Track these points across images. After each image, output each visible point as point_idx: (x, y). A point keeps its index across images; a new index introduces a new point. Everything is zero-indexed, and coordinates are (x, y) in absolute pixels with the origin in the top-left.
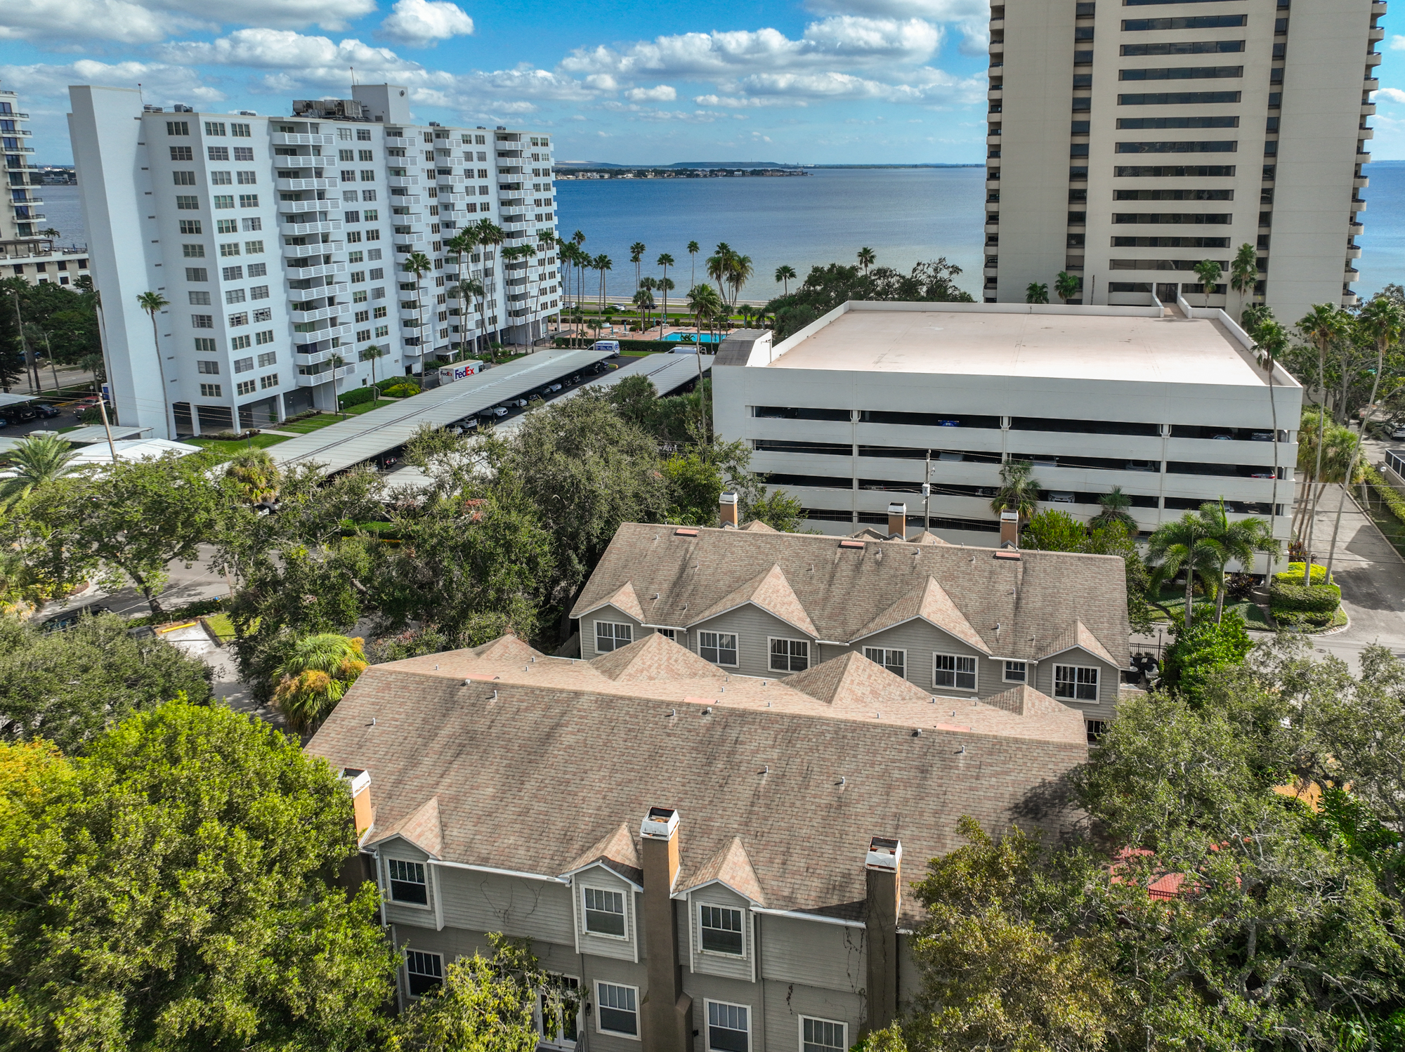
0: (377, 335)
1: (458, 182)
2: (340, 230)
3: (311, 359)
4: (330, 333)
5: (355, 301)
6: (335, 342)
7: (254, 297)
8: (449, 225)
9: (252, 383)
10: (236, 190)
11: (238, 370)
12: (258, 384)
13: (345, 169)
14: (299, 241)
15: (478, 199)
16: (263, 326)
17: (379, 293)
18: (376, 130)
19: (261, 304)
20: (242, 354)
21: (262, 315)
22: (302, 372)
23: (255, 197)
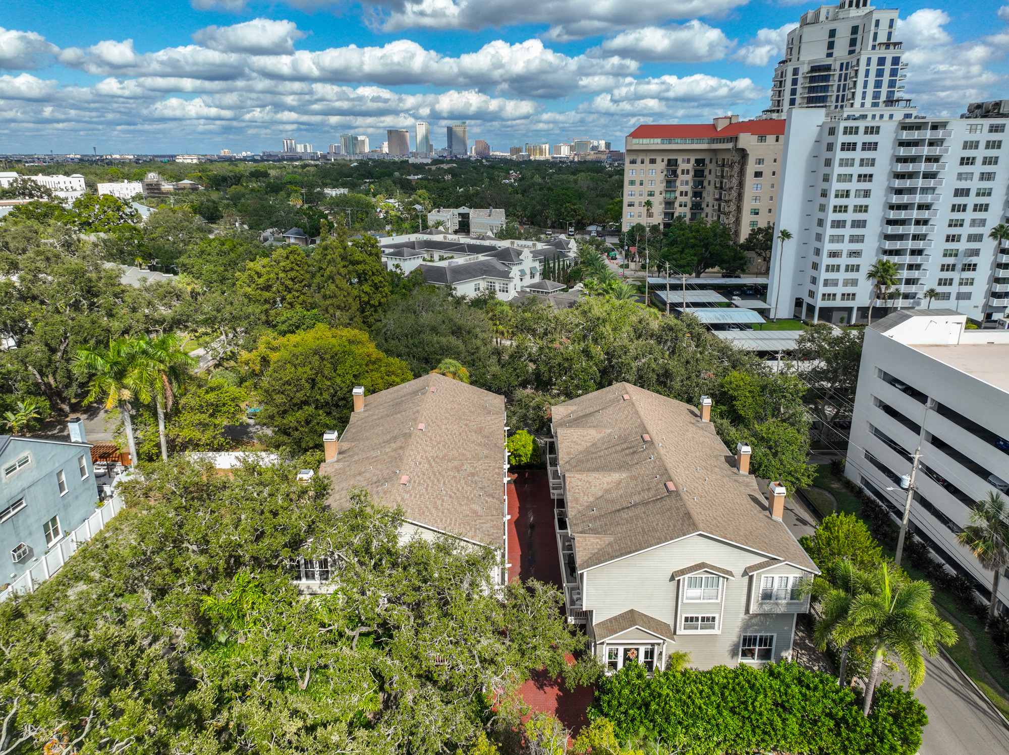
0: (961, 284)
2: (944, 202)
4: (908, 274)
5: (945, 255)
6: (910, 282)
7: (851, 241)
10: (856, 170)
11: (826, 285)
12: (839, 297)
13: (966, 156)
16: (853, 261)
17: (974, 253)
19: (855, 246)
20: (831, 276)
21: (855, 254)
23: (871, 176)
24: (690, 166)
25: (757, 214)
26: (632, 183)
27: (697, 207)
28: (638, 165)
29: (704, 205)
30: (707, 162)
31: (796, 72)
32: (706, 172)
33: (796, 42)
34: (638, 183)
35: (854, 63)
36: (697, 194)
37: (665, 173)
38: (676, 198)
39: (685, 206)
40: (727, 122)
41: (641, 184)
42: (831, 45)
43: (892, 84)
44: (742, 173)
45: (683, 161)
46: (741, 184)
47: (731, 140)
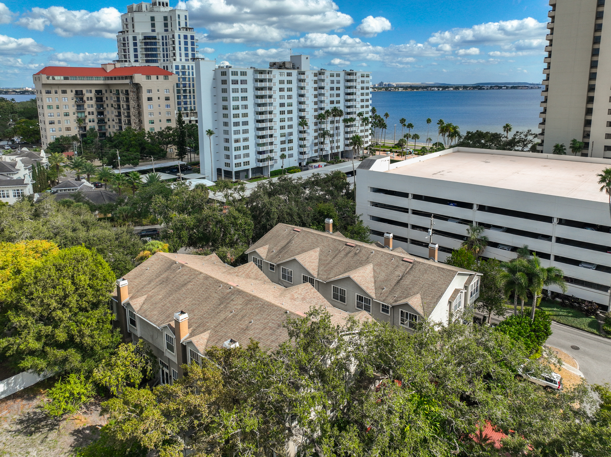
0: (289, 150)
1: (327, 92)
2: (277, 110)
3: (261, 157)
4: (269, 148)
5: (281, 136)
6: (271, 151)
7: (243, 133)
8: (321, 109)
9: (240, 163)
10: (240, 95)
11: (236, 158)
12: (242, 164)
13: (281, 87)
14: (261, 113)
15: (335, 99)
16: (246, 144)
17: (291, 134)
18: (294, 72)
19: (245, 136)
20: (237, 153)
21: (246, 140)
22: (258, 161)
23: (247, 97)
24: (92, 95)
25: (153, 123)
26: (50, 107)
27: (101, 121)
28: (53, 95)
29: (106, 120)
30: (104, 92)
31: (134, 38)
32: (104, 99)
33: (129, 21)
34: (55, 107)
35: (171, 36)
36: (101, 113)
37: (75, 100)
38: (86, 117)
39: (93, 121)
40: (112, 67)
41: (58, 108)
42: (153, 25)
43: (193, 50)
44: (138, 98)
45: (87, 91)
47: (126, 78)
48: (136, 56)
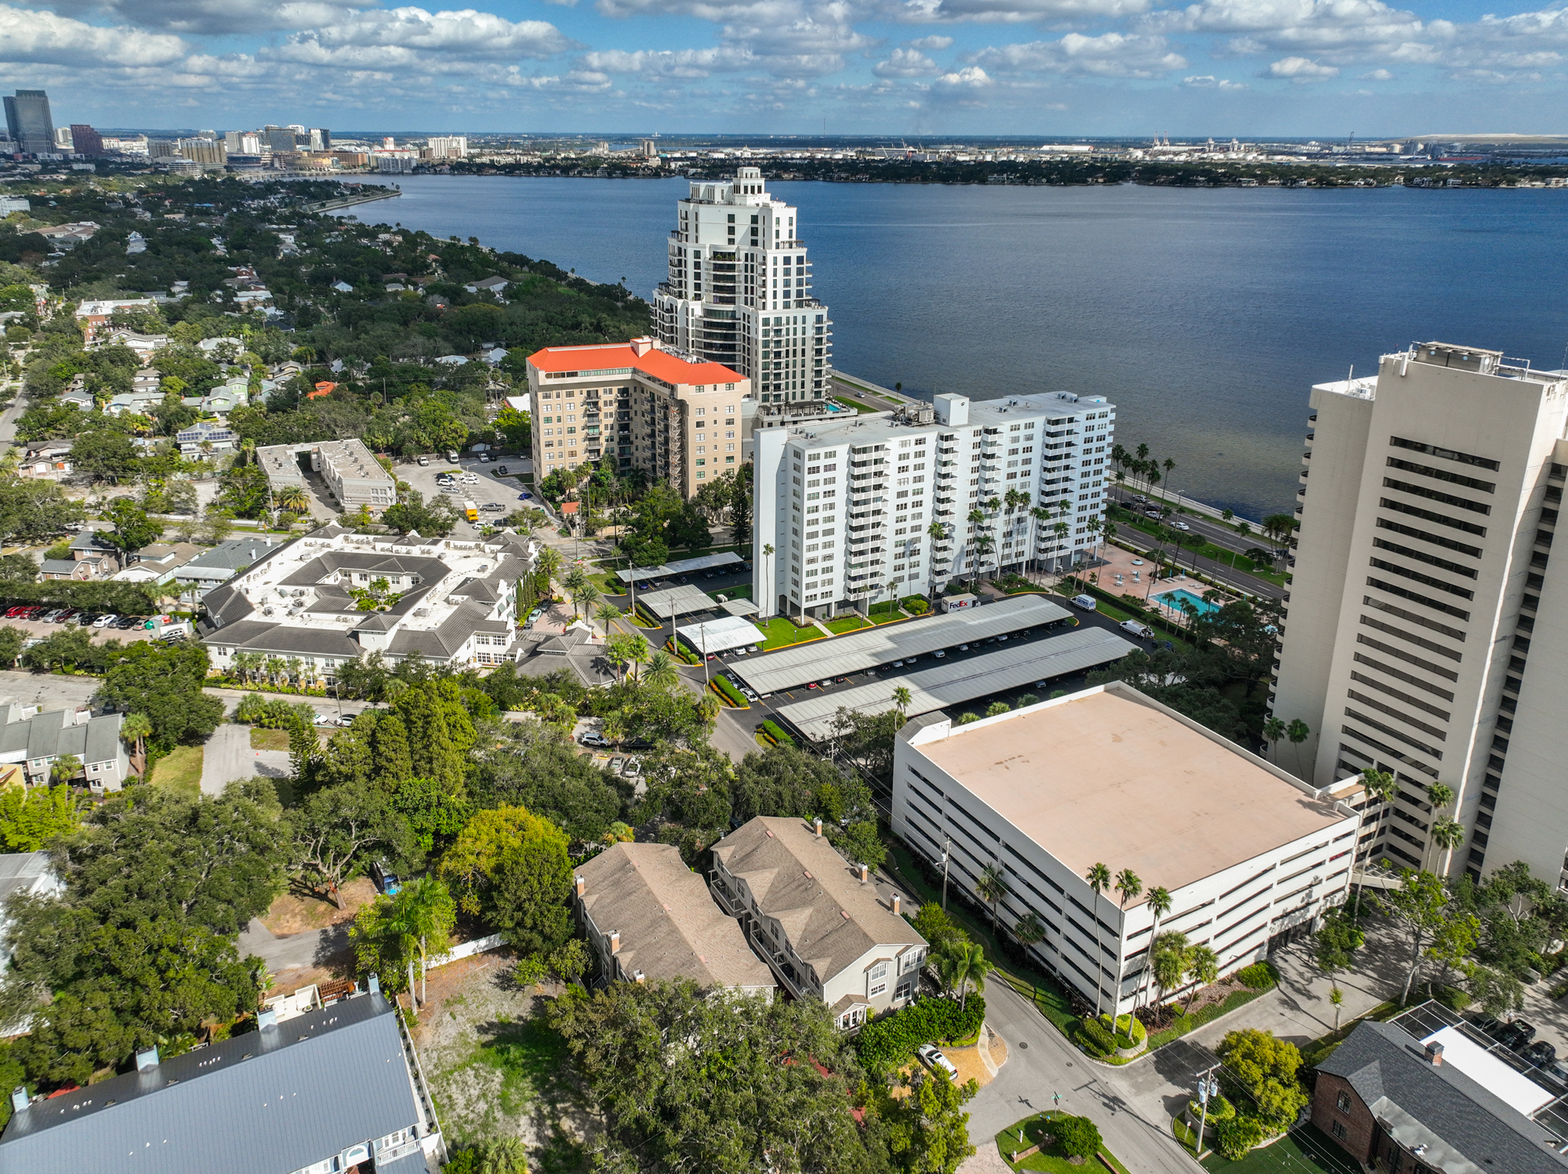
0: (910, 567)
1: (1001, 461)
2: (891, 505)
3: (854, 585)
4: (871, 569)
5: (896, 547)
6: (874, 574)
7: (824, 548)
8: (986, 492)
9: (816, 595)
10: (822, 489)
11: (808, 587)
12: (820, 596)
13: (902, 466)
14: (859, 516)
15: (1020, 469)
16: (827, 564)
17: (916, 541)
18: (932, 436)
19: (827, 552)
21: (828, 558)
22: (849, 591)
23: (833, 492)
24: (613, 397)
25: (703, 464)
26: (548, 420)
27: (625, 440)
28: (552, 401)
29: (633, 438)
30: (632, 391)
31: (697, 254)
32: (631, 403)
33: (690, 217)
34: (555, 419)
35: (760, 260)
36: (624, 427)
37: (585, 406)
38: (600, 433)
39: (612, 440)
40: (648, 348)
41: (559, 420)
42: (731, 230)
44: (683, 423)
45: (605, 393)
46: (683, 435)
47: (665, 385)
48: (698, 287)
